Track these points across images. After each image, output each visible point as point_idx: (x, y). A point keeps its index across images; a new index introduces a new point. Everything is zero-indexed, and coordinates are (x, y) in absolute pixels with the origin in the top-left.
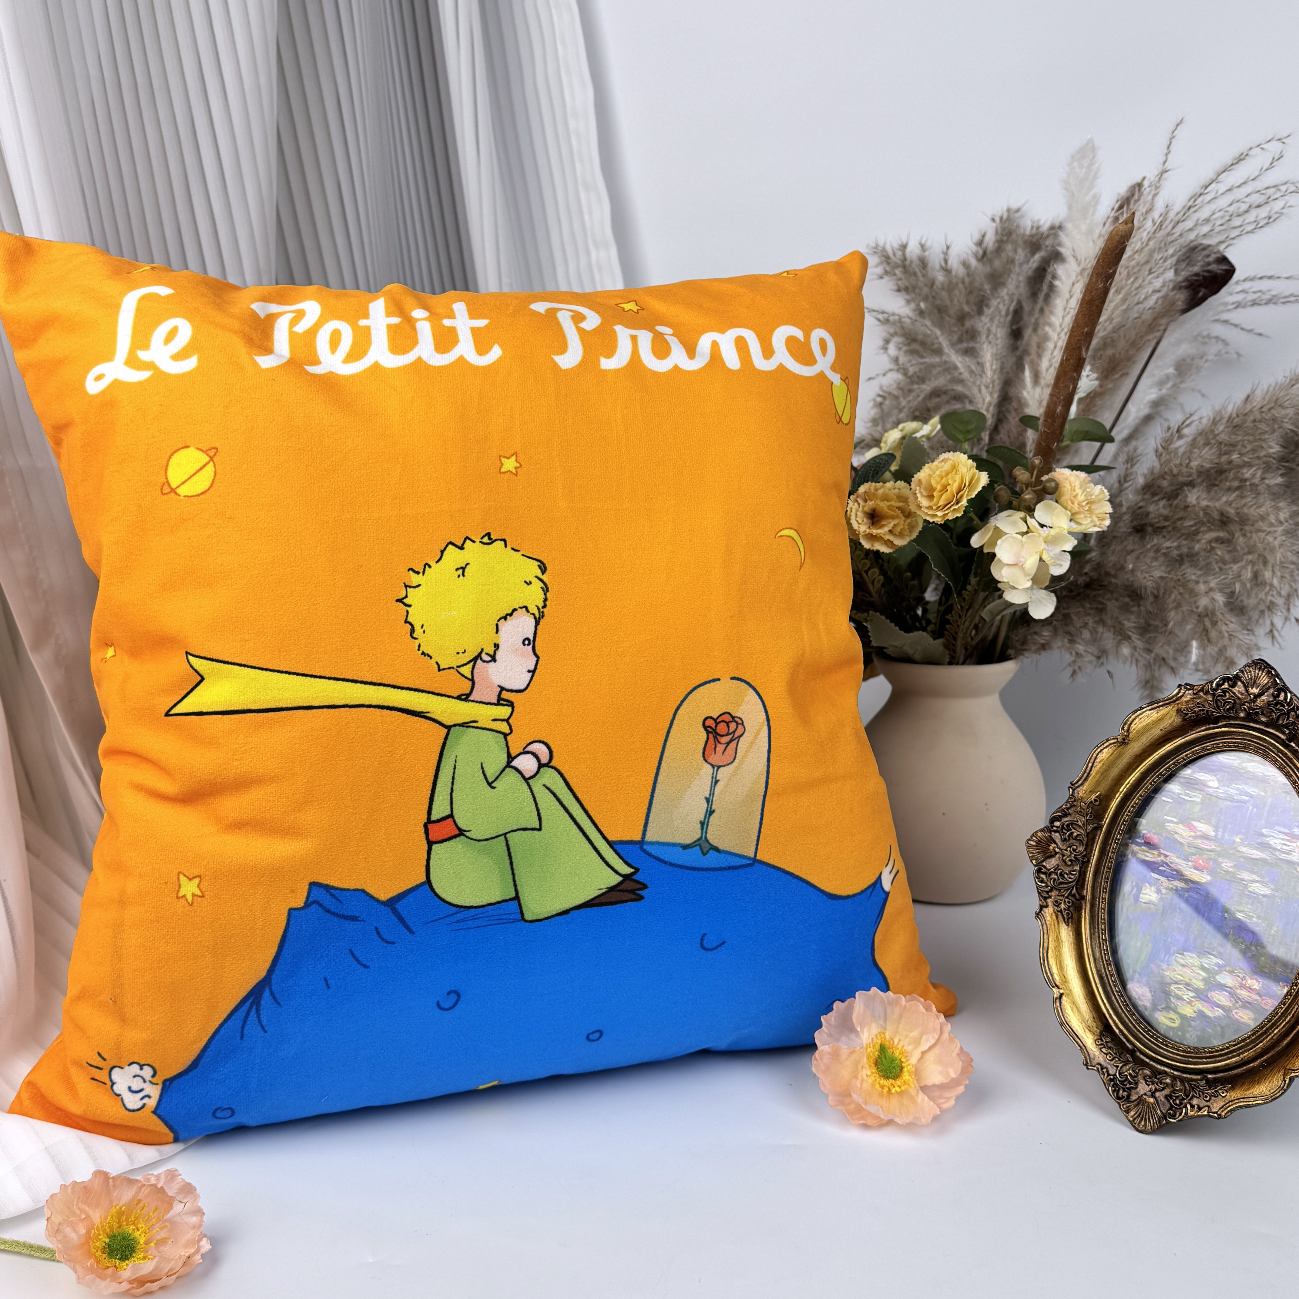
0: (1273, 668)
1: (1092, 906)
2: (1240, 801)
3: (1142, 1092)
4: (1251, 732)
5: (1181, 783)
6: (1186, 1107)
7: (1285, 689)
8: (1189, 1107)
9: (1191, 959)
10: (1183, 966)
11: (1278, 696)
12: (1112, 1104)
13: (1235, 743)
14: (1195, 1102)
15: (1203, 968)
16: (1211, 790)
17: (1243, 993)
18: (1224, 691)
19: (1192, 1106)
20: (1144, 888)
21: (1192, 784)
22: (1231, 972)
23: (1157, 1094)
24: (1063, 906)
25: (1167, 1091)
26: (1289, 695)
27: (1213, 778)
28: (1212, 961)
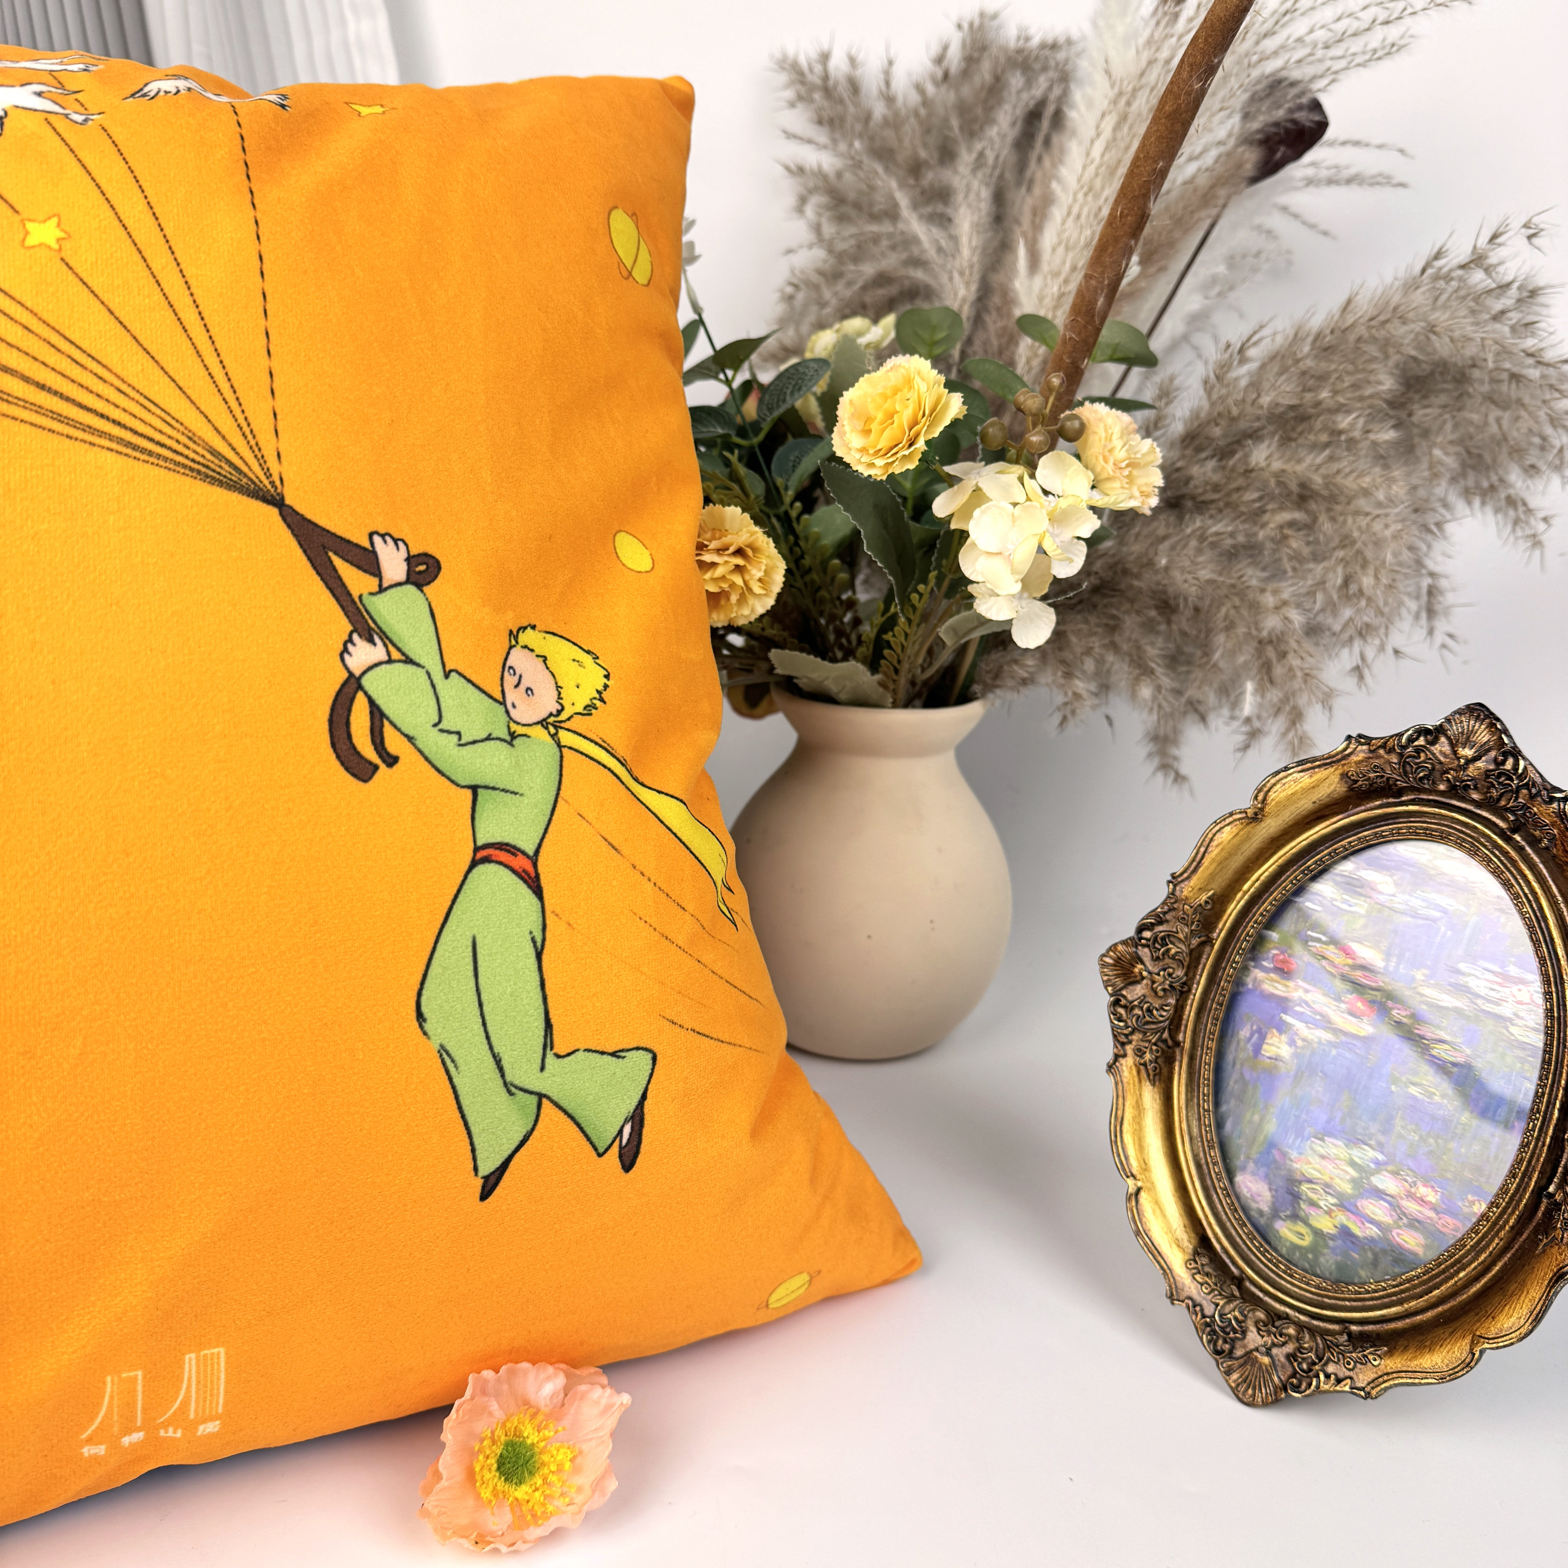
0: (1498, 719)
1: (1192, 1058)
2: (1426, 918)
3: (1252, 1347)
4: (1454, 815)
5: (1336, 883)
6: (1318, 1376)
7: (1516, 753)
8: (1322, 1376)
9: (1335, 1147)
10: (1323, 1157)
11: (1503, 763)
12: (1207, 1359)
13: (1426, 829)
14: (1331, 1368)
15: (1352, 1164)
16: (1382, 898)
17: (1412, 1207)
18: (1419, 750)
19: (1328, 1376)
20: (1269, 1036)
21: (1353, 886)
22: (1395, 1173)
23: (1275, 1351)
24: (1148, 1056)
25: (1290, 1348)
26: (1522, 764)
27: (1388, 879)
28: (1367, 1155)
